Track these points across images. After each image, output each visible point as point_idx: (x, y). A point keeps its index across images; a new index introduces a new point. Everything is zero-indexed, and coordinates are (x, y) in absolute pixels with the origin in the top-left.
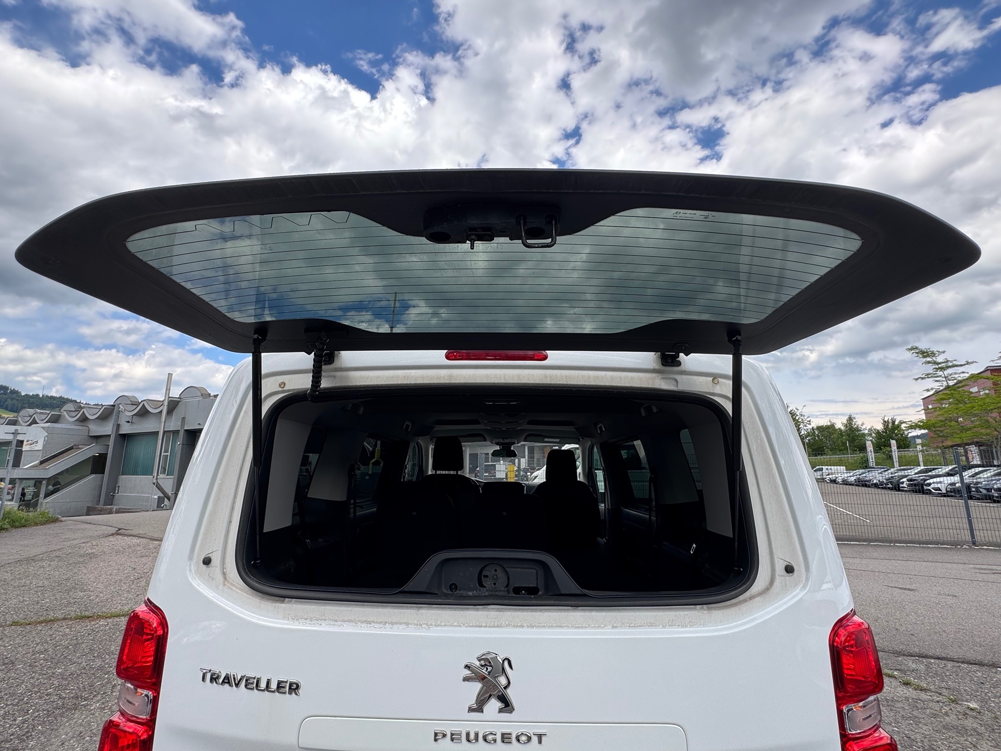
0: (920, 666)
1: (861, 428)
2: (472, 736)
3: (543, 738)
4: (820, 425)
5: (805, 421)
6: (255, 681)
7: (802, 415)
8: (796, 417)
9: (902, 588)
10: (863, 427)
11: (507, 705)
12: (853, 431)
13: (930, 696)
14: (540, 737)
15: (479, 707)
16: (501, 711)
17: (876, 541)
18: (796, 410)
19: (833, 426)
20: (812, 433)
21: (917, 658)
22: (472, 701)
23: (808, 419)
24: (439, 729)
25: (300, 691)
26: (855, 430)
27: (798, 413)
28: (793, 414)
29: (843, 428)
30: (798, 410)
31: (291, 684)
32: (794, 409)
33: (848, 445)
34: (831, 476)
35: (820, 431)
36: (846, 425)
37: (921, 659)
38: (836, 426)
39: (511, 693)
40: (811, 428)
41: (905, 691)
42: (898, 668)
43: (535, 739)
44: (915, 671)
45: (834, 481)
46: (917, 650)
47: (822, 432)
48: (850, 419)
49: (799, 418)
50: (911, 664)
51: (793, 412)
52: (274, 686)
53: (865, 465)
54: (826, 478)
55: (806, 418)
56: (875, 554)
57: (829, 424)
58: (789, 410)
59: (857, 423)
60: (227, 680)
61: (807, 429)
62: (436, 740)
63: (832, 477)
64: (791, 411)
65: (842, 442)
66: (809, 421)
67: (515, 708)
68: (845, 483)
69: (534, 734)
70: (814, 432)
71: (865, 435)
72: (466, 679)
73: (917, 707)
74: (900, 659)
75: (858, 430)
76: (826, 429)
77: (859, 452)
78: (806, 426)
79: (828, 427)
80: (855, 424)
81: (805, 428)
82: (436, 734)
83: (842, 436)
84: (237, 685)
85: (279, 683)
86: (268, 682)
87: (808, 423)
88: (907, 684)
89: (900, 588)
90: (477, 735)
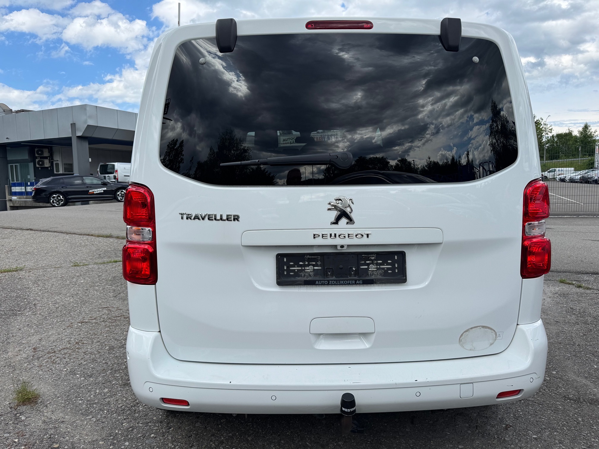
0: (591, 279)
1: (594, 135)
2: (333, 235)
3: (369, 236)
4: (560, 132)
5: (547, 130)
6: (214, 216)
7: (545, 124)
8: (540, 127)
9: (594, 240)
10: (595, 134)
11: (351, 220)
12: (586, 138)
13: (592, 291)
14: (368, 235)
15: (336, 222)
16: (347, 223)
17: (584, 215)
18: (541, 120)
19: (570, 134)
20: (551, 140)
21: (590, 275)
22: (333, 220)
23: (550, 128)
24: (315, 233)
25: (240, 219)
26: (588, 137)
27: (542, 123)
28: (537, 124)
29: (578, 135)
30: (542, 120)
31: (234, 216)
32: (540, 119)
33: (580, 150)
34: (560, 176)
35: (559, 139)
36: (582, 133)
37: (593, 275)
38: (573, 134)
39: (353, 215)
40: (551, 136)
41: (577, 290)
42: (576, 280)
43: (365, 236)
44: (587, 281)
45: (563, 180)
46: (592, 270)
47: (561, 139)
48: (586, 127)
49: (543, 127)
50: (586, 277)
51: (538, 122)
52: (225, 217)
53: (591, 166)
54: (556, 178)
55: (548, 126)
56: (580, 223)
57: (567, 132)
58: (535, 120)
59: (591, 131)
60: (197, 217)
61: (548, 137)
62: (314, 238)
63: (562, 176)
64: (537, 121)
65: (575, 148)
66: (551, 130)
67: (355, 222)
68: (572, 181)
69: (365, 234)
70: (554, 140)
71: (596, 141)
72: (329, 209)
73: (582, 296)
74: (579, 276)
75: (591, 136)
76: (564, 136)
77: (588, 156)
78: (547, 134)
79: (566, 135)
80: (589, 132)
81: (547, 136)
82: (314, 235)
83: (576, 141)
84: (203, 219)
85: (227, 216)
86: (221, 216)
87: (550, 131)
88: (580, 287)
89: (592, 240)
90: (335, 235)
